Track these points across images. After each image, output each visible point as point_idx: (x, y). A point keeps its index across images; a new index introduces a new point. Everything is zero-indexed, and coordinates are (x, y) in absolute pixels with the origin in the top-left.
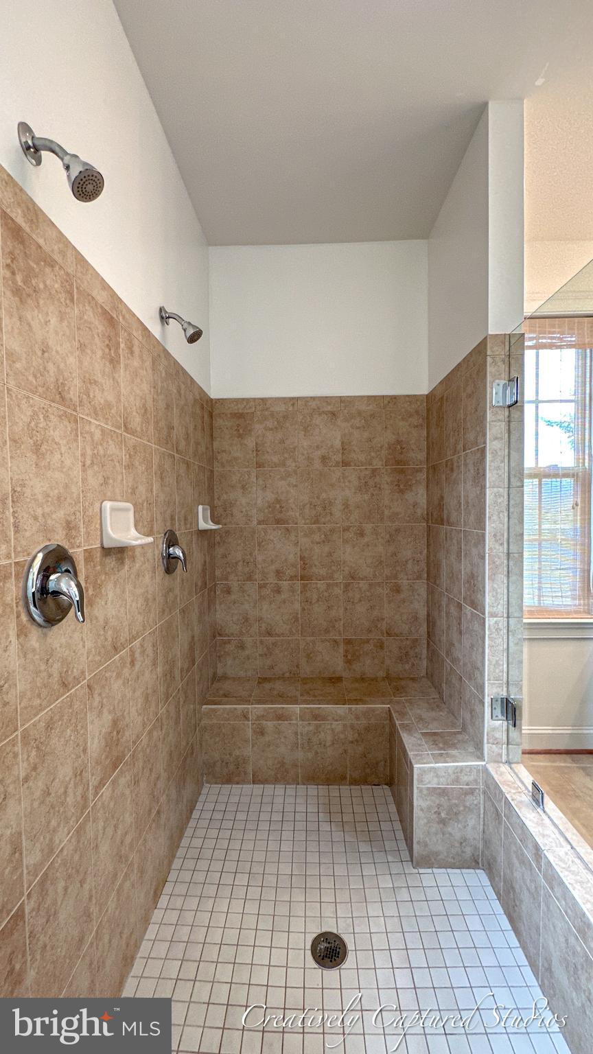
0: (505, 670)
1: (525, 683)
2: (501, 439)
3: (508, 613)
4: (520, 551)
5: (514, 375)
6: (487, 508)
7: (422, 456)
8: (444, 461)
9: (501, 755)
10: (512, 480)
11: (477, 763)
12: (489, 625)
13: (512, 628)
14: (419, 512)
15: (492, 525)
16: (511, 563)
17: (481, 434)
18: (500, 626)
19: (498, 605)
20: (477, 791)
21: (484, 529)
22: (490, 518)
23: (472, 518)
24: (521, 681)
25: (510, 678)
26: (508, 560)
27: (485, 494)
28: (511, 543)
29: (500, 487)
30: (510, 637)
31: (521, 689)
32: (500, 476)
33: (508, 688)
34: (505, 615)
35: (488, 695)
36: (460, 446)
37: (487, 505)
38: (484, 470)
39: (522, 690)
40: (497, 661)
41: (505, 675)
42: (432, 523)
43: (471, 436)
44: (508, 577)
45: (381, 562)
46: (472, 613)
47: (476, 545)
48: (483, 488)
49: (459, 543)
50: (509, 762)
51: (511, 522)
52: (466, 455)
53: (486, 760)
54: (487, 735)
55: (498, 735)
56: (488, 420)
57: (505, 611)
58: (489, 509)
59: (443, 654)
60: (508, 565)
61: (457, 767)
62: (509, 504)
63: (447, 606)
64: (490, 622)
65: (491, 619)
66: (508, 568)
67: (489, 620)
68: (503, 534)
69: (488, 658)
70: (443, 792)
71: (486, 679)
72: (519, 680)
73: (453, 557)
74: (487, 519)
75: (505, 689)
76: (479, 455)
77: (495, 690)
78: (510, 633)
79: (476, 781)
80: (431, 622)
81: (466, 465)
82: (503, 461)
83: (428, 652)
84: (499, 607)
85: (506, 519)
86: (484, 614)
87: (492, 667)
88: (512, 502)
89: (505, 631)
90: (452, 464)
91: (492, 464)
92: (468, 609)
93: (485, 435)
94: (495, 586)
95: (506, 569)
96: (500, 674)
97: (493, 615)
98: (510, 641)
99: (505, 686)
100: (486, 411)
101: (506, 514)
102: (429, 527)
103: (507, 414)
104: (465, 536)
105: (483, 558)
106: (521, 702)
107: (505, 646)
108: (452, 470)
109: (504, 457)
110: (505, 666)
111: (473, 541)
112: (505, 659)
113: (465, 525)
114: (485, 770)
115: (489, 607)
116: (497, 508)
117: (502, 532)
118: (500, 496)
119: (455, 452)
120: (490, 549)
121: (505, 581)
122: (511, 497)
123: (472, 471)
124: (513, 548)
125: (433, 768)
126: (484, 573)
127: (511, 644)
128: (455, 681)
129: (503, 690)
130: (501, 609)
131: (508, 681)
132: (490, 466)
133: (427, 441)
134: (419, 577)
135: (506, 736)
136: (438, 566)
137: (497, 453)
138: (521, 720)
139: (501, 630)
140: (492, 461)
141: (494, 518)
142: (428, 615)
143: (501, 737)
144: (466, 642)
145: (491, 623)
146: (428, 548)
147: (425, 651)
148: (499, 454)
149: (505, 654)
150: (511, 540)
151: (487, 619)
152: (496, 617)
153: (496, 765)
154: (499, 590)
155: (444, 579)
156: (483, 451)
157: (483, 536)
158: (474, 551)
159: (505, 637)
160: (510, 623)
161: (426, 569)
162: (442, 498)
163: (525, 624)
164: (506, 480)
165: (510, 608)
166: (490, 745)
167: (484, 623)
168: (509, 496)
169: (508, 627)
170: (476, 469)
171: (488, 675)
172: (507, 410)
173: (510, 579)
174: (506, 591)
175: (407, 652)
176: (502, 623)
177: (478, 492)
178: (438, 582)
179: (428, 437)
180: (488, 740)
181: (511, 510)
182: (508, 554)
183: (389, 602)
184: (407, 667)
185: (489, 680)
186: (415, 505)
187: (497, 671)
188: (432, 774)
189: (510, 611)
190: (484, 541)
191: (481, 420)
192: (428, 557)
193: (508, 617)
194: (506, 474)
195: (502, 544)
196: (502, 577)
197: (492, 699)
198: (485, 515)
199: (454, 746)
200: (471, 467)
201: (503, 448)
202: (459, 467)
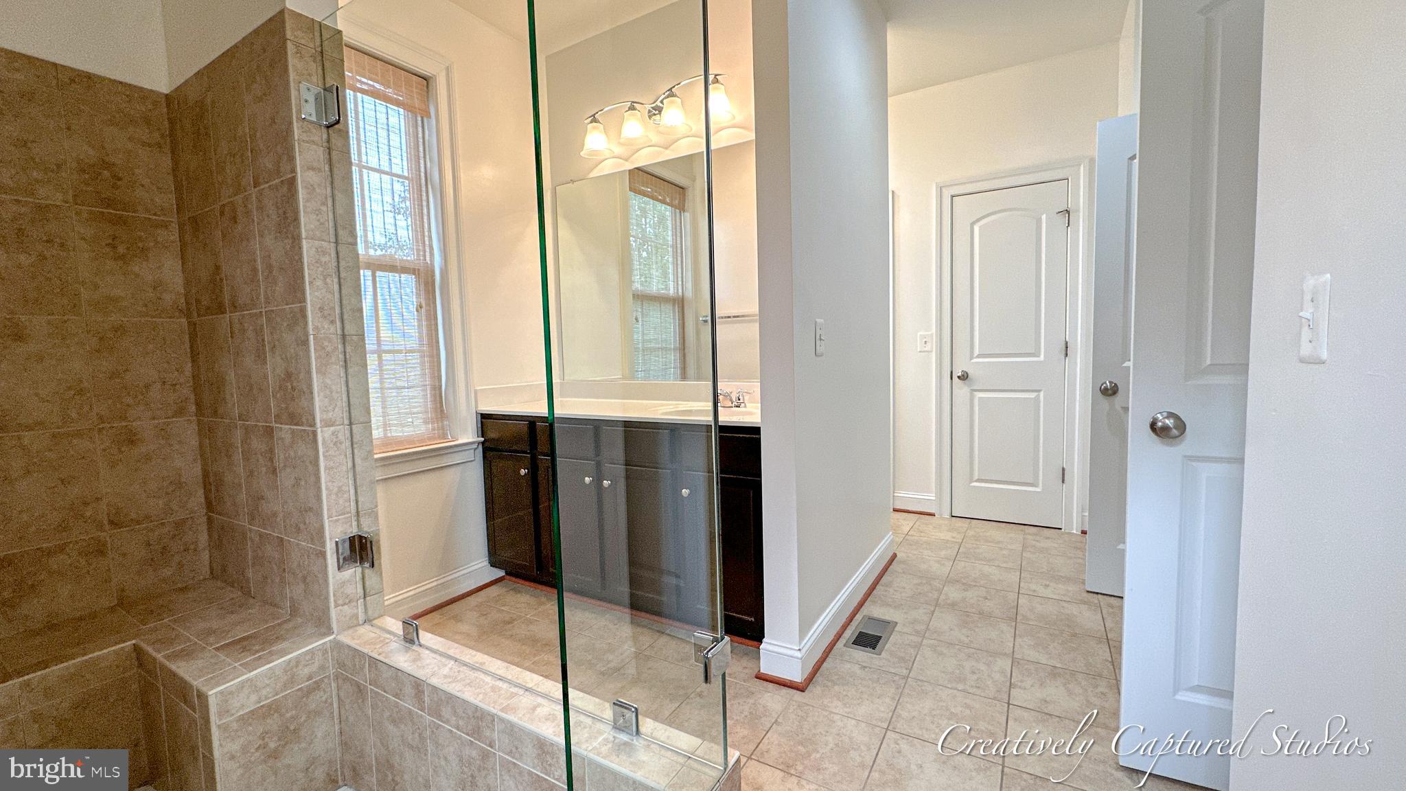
0: (353, 498)
1: (381, 510)
2: (320, 170)
3: (350, 418)
4: (360, 333)
5: (330, 82)
6: (306, 268)
7: (167, 200)
8: (217, 207)
9: (356, 616)
10: (341, 232)
11: (320, 642)
12: (324, 439)
13: (357, 438)
14: (168, 298)
15: (316, 294)
16: (348, 349)
17: (285, 158)
18: (341, 437)
19: (334, 409)
20: (326, 681)
21: (303, 300)
22: (311, 283)
23: (280, 288)
24: (376, 506)
25: (360, 507)
26: (344, 343)
27: (300, 248)
28: (346, 322)
29: (323, 240)
30: (356, 451)
31: (376, 517)
32: (322, 224)
33: (358, 521)
34: (347, 422)
35: (331, 539)
36: (248, 179)
37: (306, 264)
38: (296, 213)
39: (378, 519)
40: (340, 487)
41: (353, 504)
42: (199, 315)
43: (267, 162)
44: (346, 367)
45: (81, 392)
46: (293, 432)
47: (290, 328)
48: (296, 239)
49: (259, 332)
50: (368, 621)
51: (343, 292)
52: (261, 193)
53: (335, 631)
54: (334, 595)
55: (350, 590)
56: (296, 138)
57: (346, 415)
58: (309, 269)
59: (243, 522)
60: (345, 352)
61: (290, 661)
62: (338, 267)
63: (245, 441)
64: (323, 434)
65: (326, 429)
66: (345, 355)
67: (322, 432)
68: (334, 308)
69: (327, 486)
70: (271, 709)
71: (326, 516)
72: (373, 506)
73: (249, 360)
74: (307, 283)
75: (354, 524)
76: (285, 189)
77: (339, 529)
78: (355, 446)
79: (322, 668)
80: (212, 485)
81: (261, 208)
82: (324, 204)
83: (210, 536)
84: (336, 410)
85: (336, 287)
86: (313, 425)
87: (333, 497)
88: (342, 264)
89: (348, 443)
90: (234, 210)
91: (308, 204)
92: (285, 431)
93: (292, 159)
94: (328, 381)
95: (341, 356)
96: (347, 504)
97: (329, 423)
98: (356, 457)
99: (354, 519)
100: (291, 123)
101: (336, 280)
102: (192, 325)
103: (325, 136)
104: (269, 320)
105: (305, 343)
106: (378, 535)
107: (350, 464)
108: (234, 219)
109: (326, 198)
110: (352, 491)
111: (285, 324)
112: (351, 482)
113: (268, 302)
114: (338, 645)
115: (321, 413)
116: (321, 269)
117: (332, 305)
118: (324, 253)
119: (239, 189)
120: (316, 328)
121: (342, 374)
122: (341, 255)
123: (274, 217)
124: (350, 329)
125: (248, 680)
126: (309, 364)
127: (358, 461)
128: (270, 550)
129: (351, 526)
130: (339, 413)
131: (358, 512)
132: (304, 206)
133: (175, 176)
134: (180, 412)
135: (362, 586)
136: (219, 385)
137: (314, 189)
138: (380, 558)
139: (341, 443)
140: (308, 200)
141: (318, 284)
142: (206, 475)
143: (354, 591)
144: (286, 479)
145: (326, 435)
146: (193, 361)
147: (203, 538)
148: (318, 190)
149: (351, 475)
150: (345, 317)
151: (319, 431)
152: (332, 425)
153: (350, 631)
154: (333, 387)
155: (233, 401)
156: (292, 182)
157: (303, 311)
158: (288, 338)
159: (349, 452)
160: (354, 431)
161: (192, 397)
162: (218, 268)
163: (377, 460)
164: (332, 231)
165: (352, 411)
166: (340, 607)
167: (315, 441)
168: (337, 253)
169: (352, 438)
170: (281, 211)
171: (328, 510)
172: (324, 130)
173: (350, 371)
174: (344, 388)
175: (164, 548)
176: (343, 432)
177: (288, 247)
178: (220, 411)
179: (175, 170)
180: (335, 601)
181: (343, 275)
182: (344, 336)
183: (113, 465)
184: (167, 572)
185: (330, 517)
186: (157, 286)
187: (341, 501)
188: (246, 691)
189: (353, 415)
190: (304, 316)
191: (285, 137)
192: (195, 377)
193: (351, 424)
194: (331, 224)
195: (333, 322)
196: (337, 369)
197: (337, 543)
198: (303, 277)
199: (279, 639)
200: (272, 211)
201: (323, 184)
202: (248, 213)
